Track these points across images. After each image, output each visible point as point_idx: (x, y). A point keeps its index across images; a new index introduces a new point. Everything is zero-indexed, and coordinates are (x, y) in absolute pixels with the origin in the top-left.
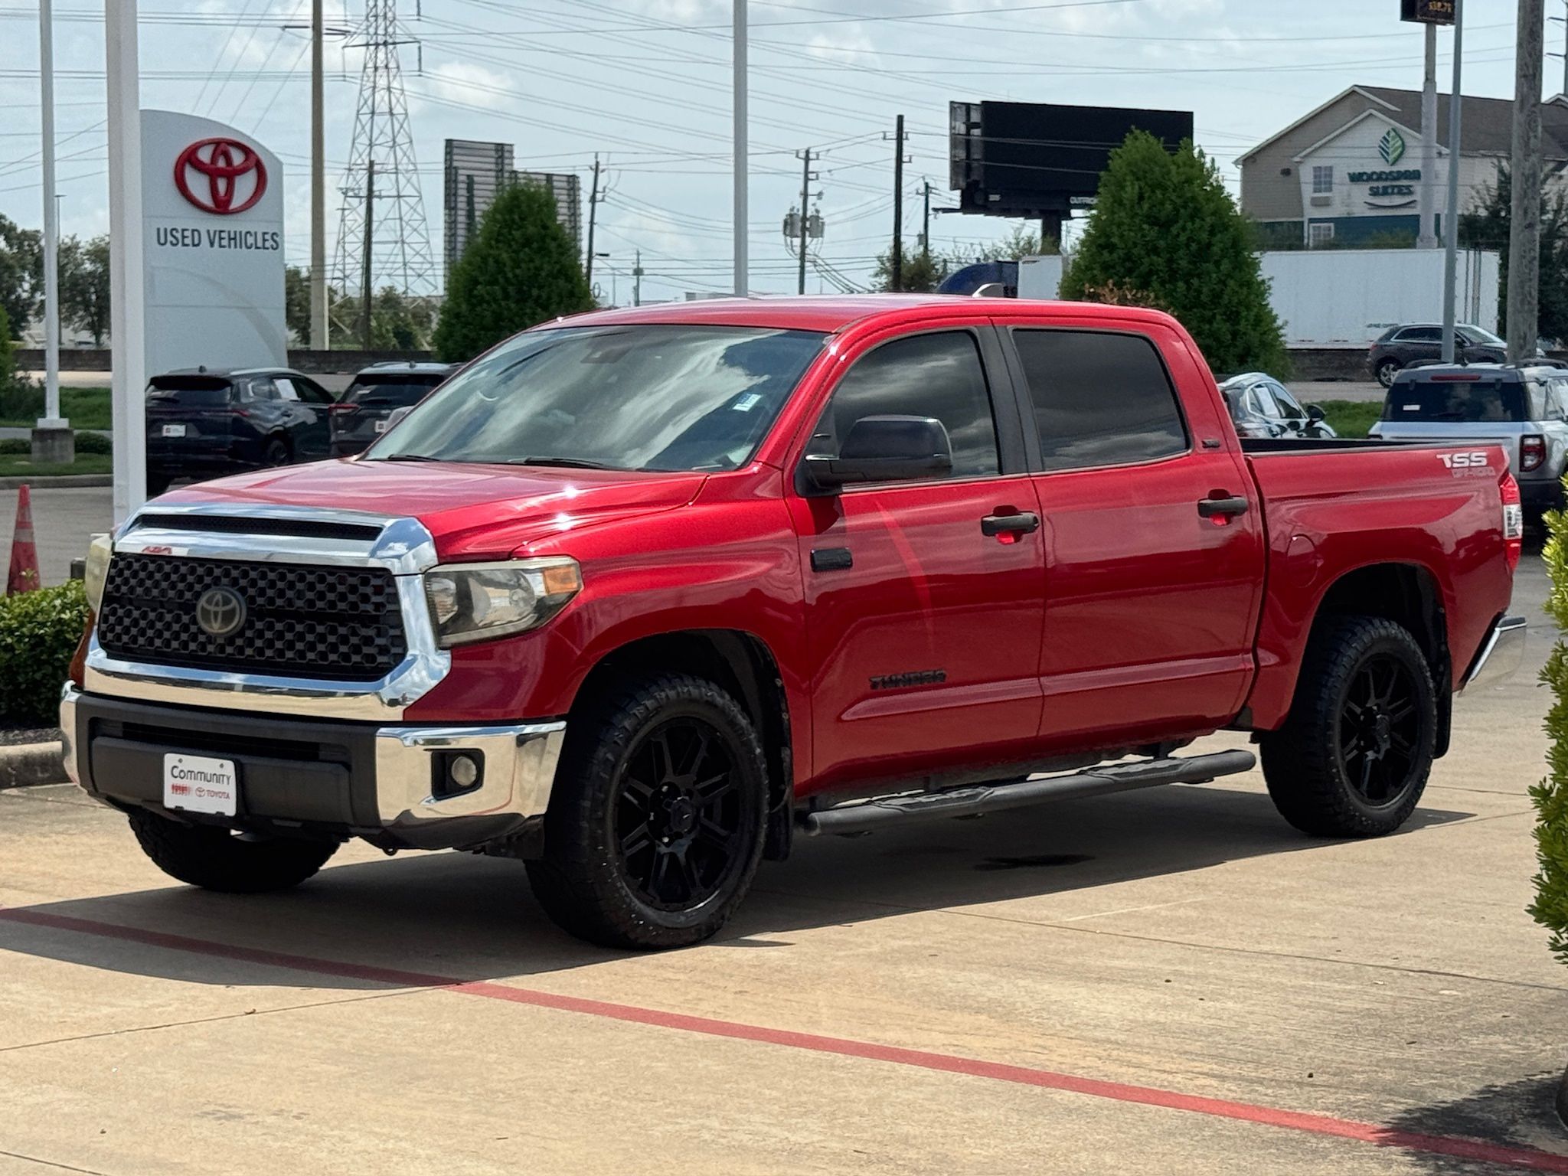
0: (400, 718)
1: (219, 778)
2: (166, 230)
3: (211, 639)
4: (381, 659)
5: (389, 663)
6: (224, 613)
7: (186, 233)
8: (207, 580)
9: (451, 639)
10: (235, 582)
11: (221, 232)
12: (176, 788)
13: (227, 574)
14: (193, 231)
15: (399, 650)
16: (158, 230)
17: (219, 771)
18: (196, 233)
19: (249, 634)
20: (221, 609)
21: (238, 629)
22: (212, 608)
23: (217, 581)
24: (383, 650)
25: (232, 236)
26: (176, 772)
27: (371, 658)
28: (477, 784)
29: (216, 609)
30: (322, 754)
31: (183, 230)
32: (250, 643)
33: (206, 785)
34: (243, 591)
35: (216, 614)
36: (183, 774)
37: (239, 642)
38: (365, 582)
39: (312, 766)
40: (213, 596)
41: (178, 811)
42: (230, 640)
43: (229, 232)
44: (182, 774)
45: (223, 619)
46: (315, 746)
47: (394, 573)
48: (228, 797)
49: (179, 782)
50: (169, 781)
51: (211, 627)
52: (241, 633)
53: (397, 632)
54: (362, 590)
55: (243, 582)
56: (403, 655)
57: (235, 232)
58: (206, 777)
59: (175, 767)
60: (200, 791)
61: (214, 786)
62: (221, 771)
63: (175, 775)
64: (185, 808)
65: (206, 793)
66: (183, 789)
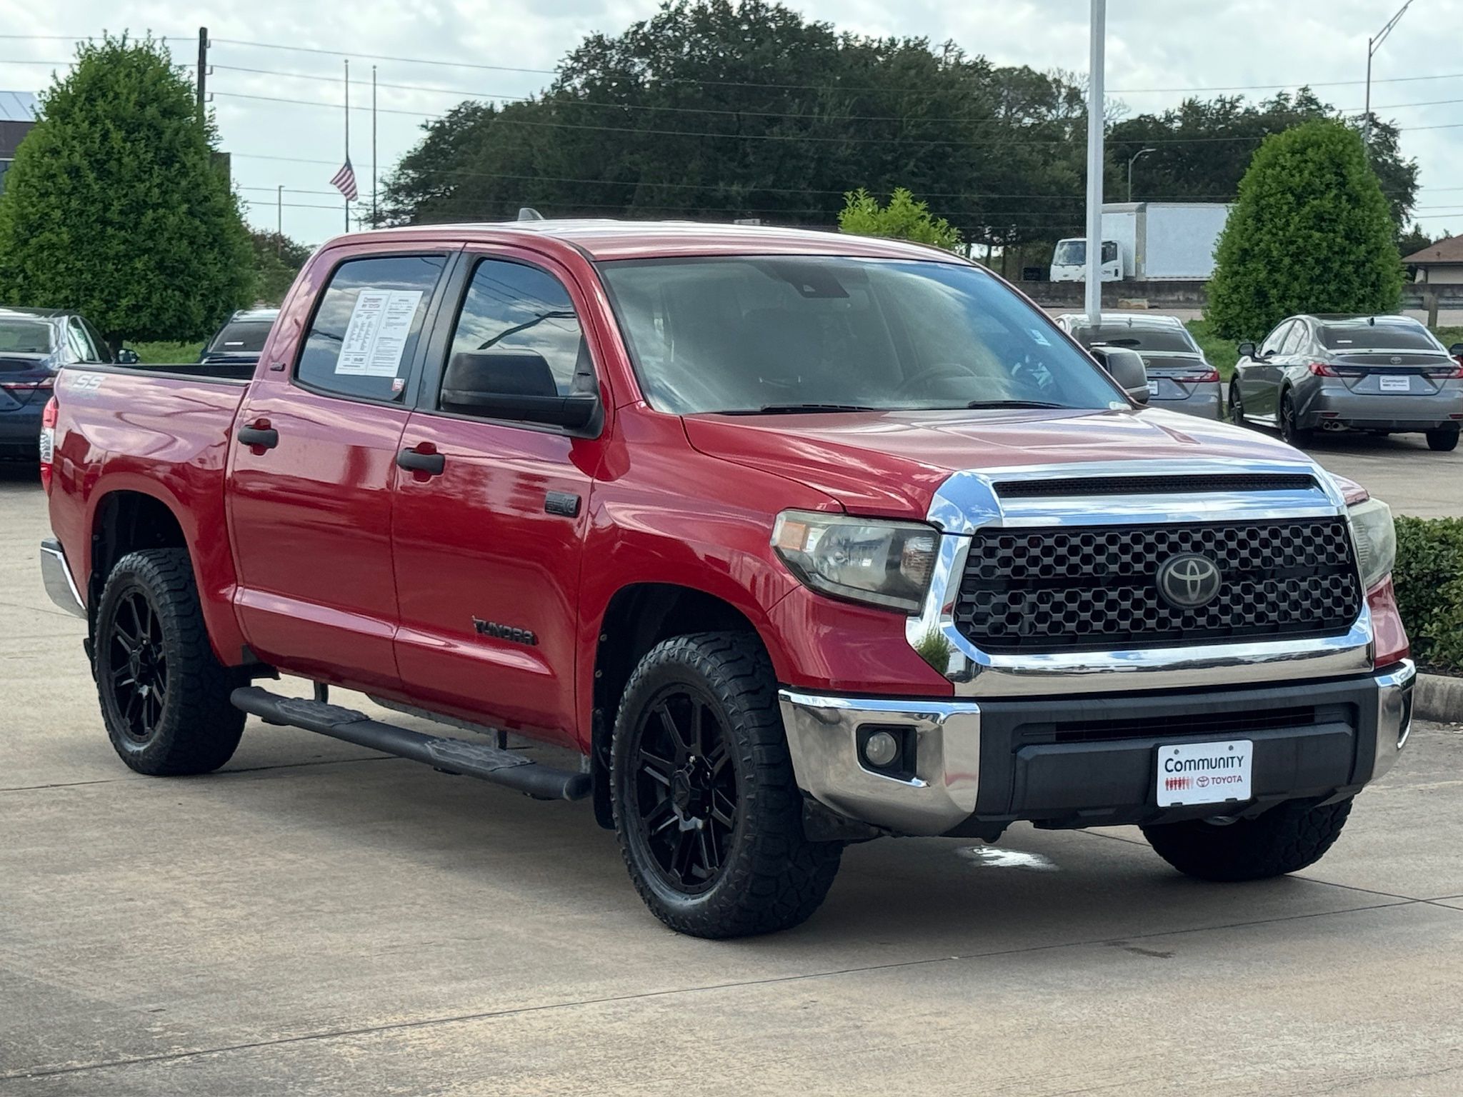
1: (1227, 762)
12: (1171, 784)
17: (1227, 754)
26: (1171, 765)
29: (1192, 578)
33: (1210, 773)
35: (1193, 583)
36: (1180, 766)
41: (1177, 808)
44: (1179, 767)
48: (1240, 779)
49: (1175, 776)
50: (1162, 777)
56: (1360, 604)
58: (1210, 766)
59: (1171, 760)
60: (1203, 781)
61: (1222, 772)
62: (1231, 754)
63: (1169, 768)
64: (1185, 803)
65: (1211, 781)
66: (1180, 783)
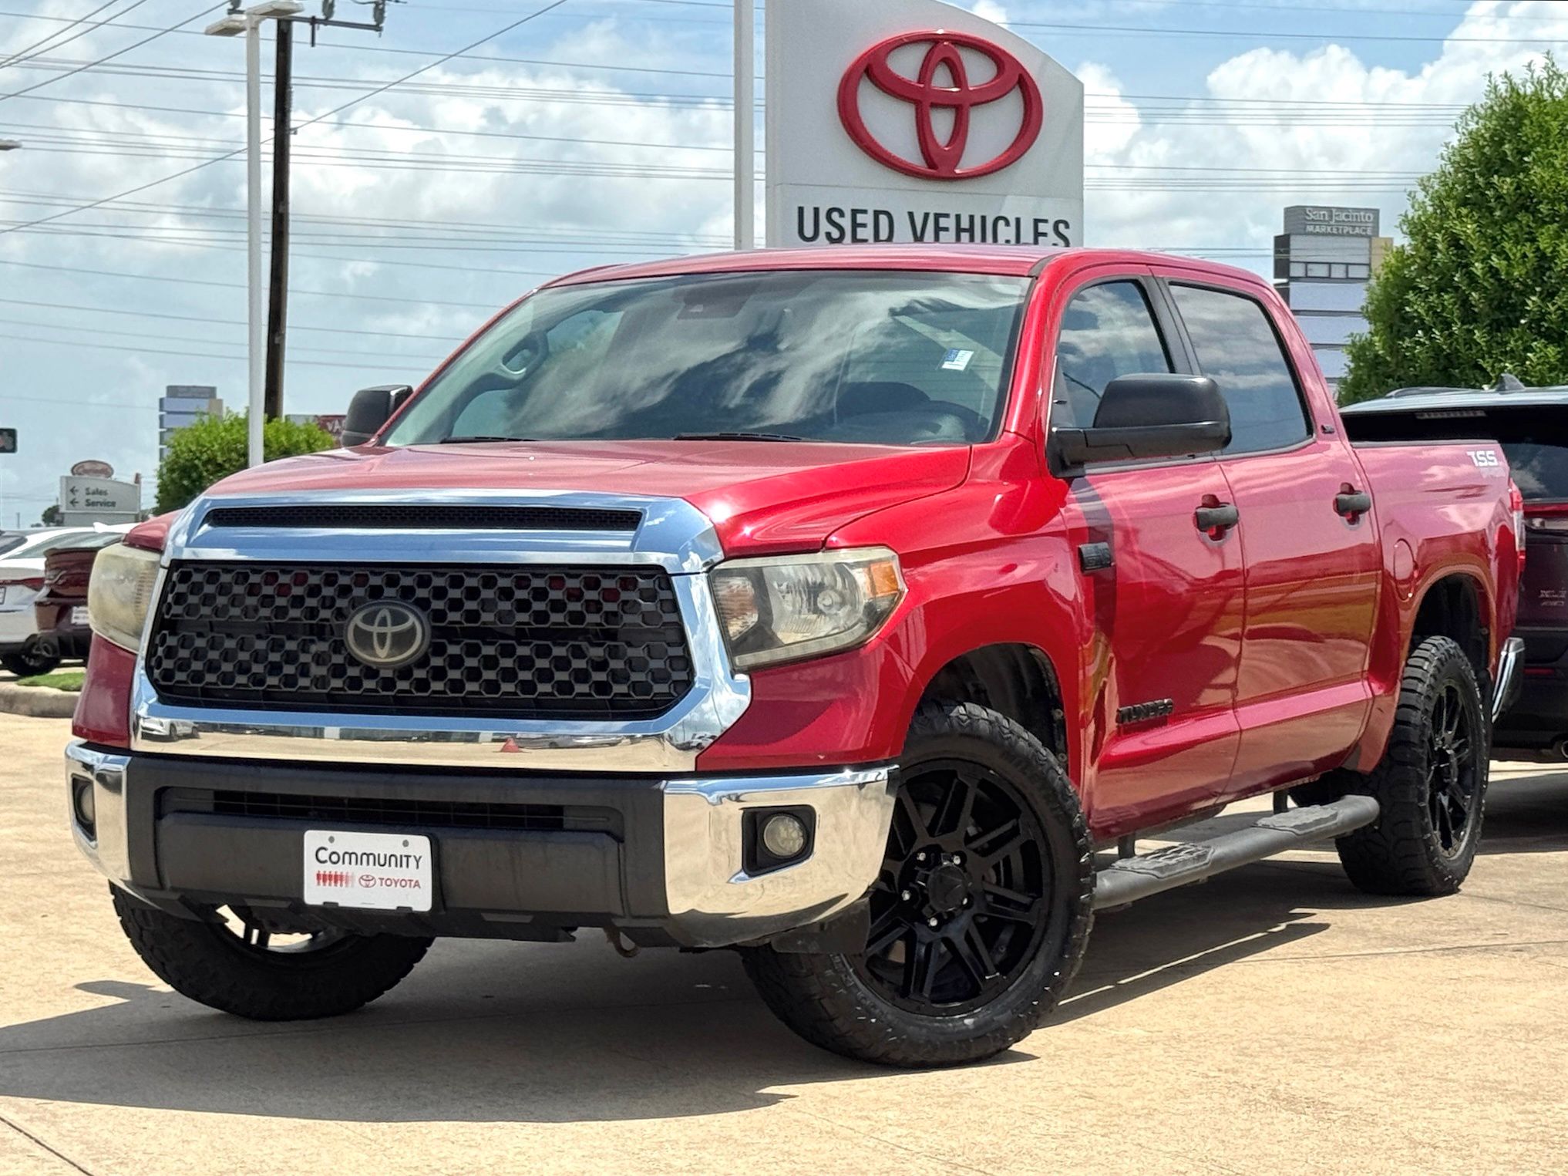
0: (692, 768)
1: (401, 861)
2: (816, 210)
3: (371, 672)
4: (658, 688)
5: (670, 694)
6: (394, 635)
7: (860, 218)
8: (358, 592)
9: (749, 659)
10: (407, 593)
11: (937, 216)
12: (322, 878)
13: (392, 582)
14: (877, 213)
15: (682, 676)
16: (801, 210)
17: (400, 851)
18: (883, 219)
19: (437, 661)
20: (390, 630)
21: (420, 654)
22: (375, 629)
23: (376, 593)
24: (659, 677)
25: (965, 224)
26: (323, 855)
27: (645, 688)
28: (805, 852)
29: (383, 630)
30: (569, 820)
31: (855, 212)
32: (439, 674)
33: (376, 871)
34: (423, 604)
35: (382, 638)
36: (336, 858)
37: (419, 674)
38: (628, 584)
39: (556, 836)
40: (376, 613)
41: (332, 909)
42: (404, 672)
43: (958, 217)
44: (334, 858)
45: (394, 645)
46: (558, 810)
47: (669, 572)
48: (417, 884)
49: (328, 868)
50: (311, 868)
51: (376, 656)
52: (423, 662)
53: (677, 651)
54: (625, 595)
55: (422, 593)
56: (689, 684)
57: (972, 218)
58: (377, 860)
59: (322, 848)
60: (367, 880)
61: (392, 872)
62: (405, 851)
63: (322, 859)
64: (341, 904)
65: (378, 882)
66: (337, 879)
